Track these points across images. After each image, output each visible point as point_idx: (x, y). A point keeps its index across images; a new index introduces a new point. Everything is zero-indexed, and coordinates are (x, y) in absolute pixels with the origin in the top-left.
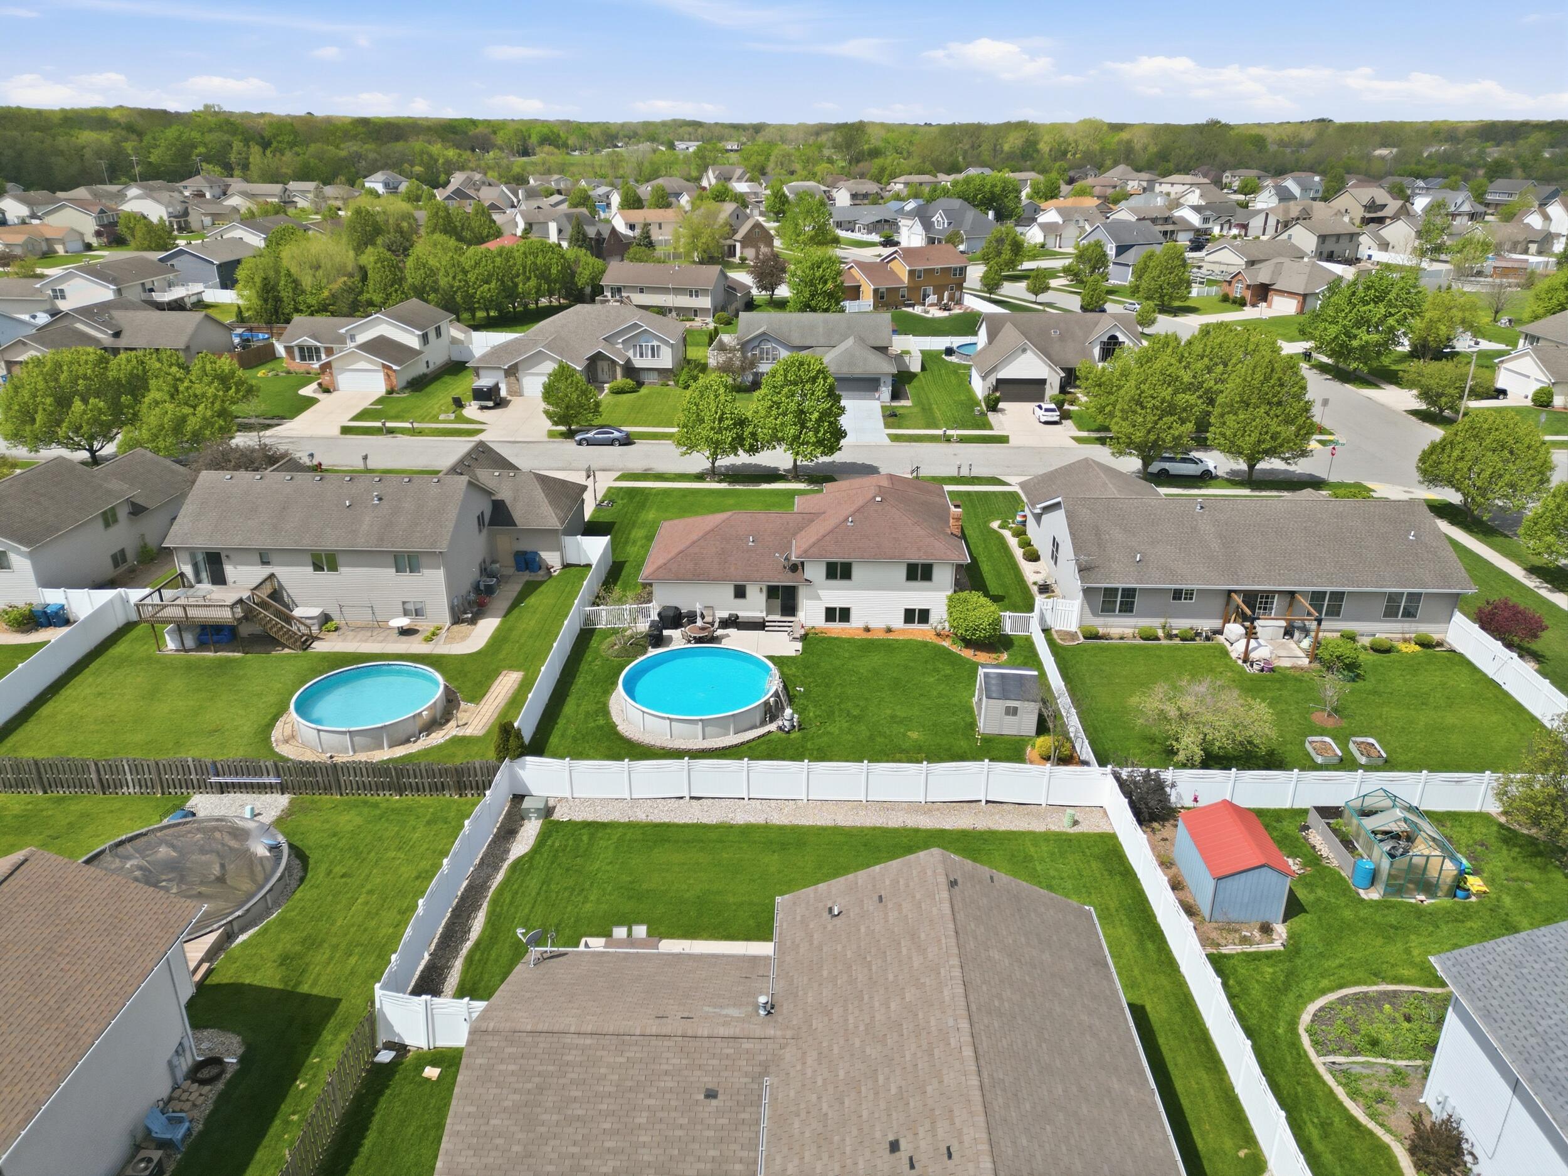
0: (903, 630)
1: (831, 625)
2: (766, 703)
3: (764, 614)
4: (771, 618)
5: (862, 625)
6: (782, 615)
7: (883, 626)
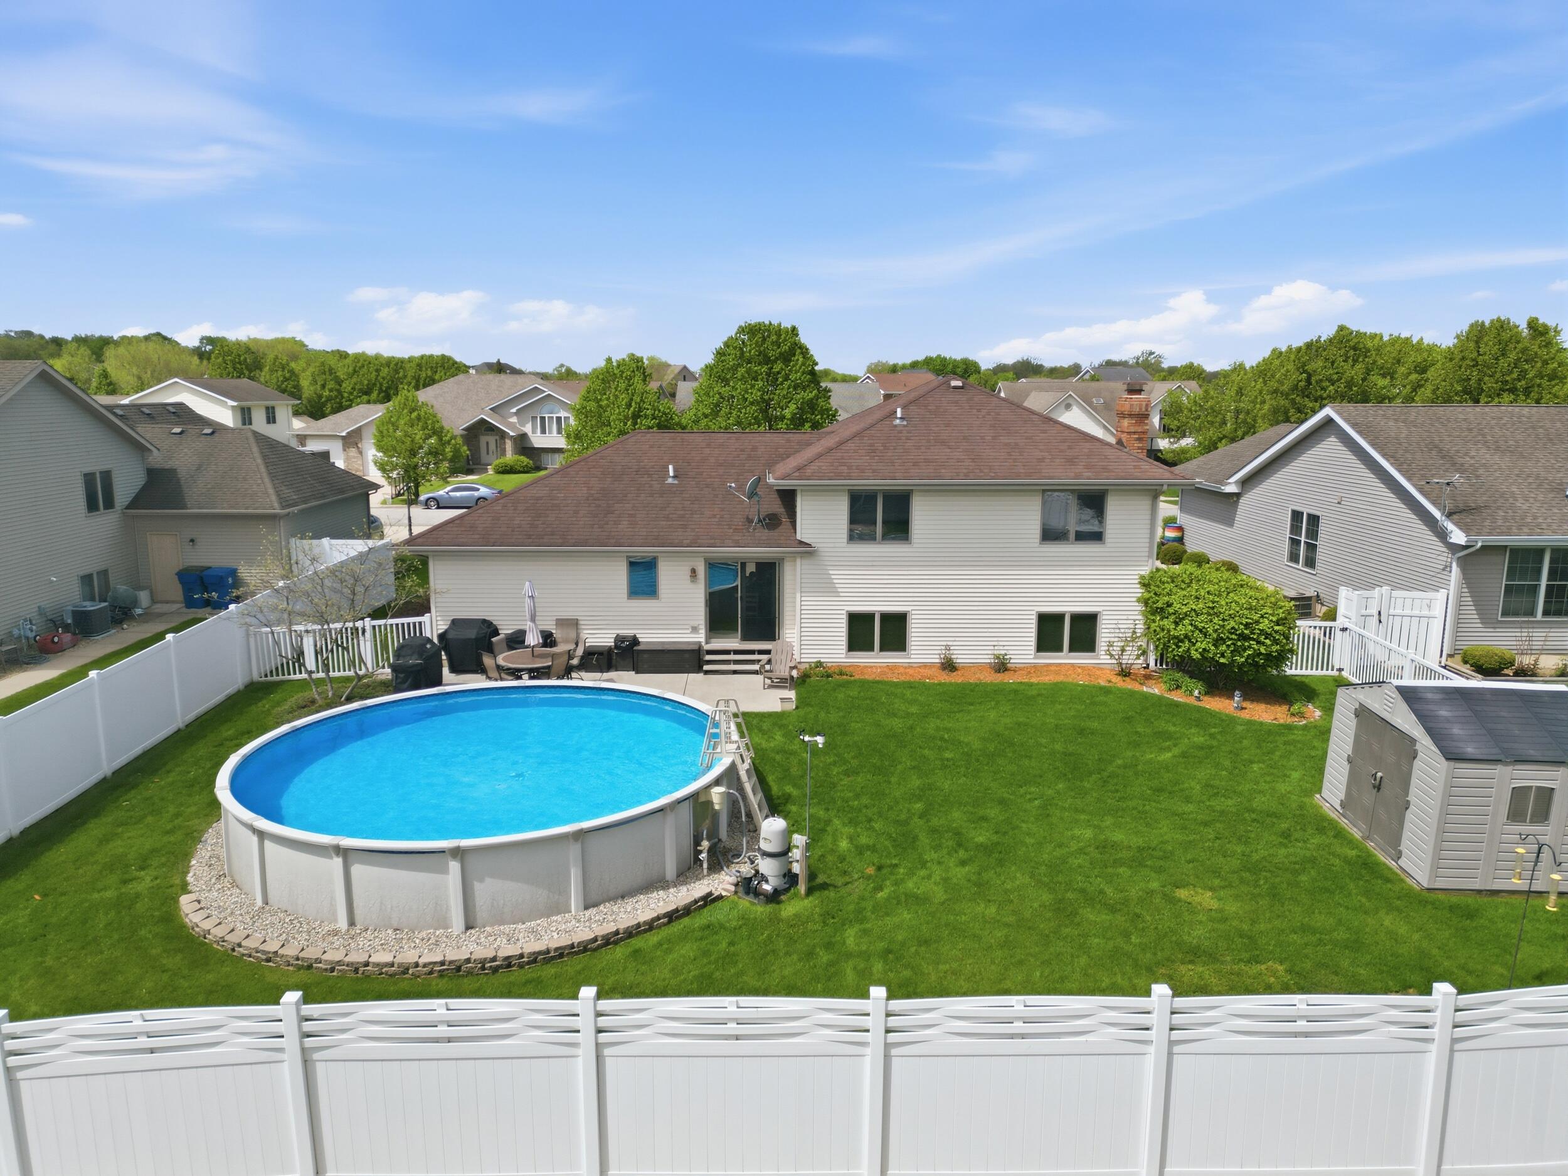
0: (1035, 667)
1: (862, 659)
2: (698, 802)
3: (700, 637)
4: (718, 644)
5: (934, 658)
6: (746, 638)
7: (985, 657)
